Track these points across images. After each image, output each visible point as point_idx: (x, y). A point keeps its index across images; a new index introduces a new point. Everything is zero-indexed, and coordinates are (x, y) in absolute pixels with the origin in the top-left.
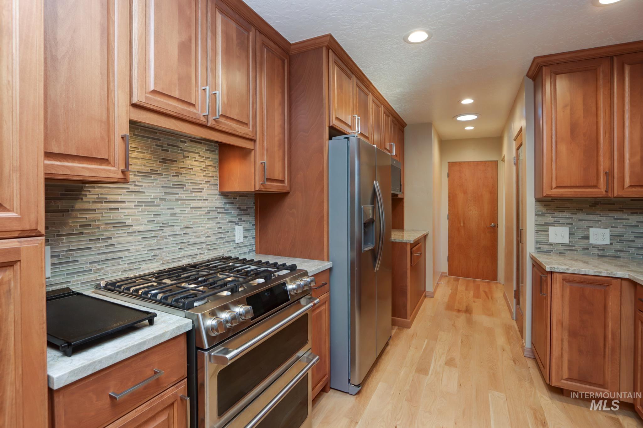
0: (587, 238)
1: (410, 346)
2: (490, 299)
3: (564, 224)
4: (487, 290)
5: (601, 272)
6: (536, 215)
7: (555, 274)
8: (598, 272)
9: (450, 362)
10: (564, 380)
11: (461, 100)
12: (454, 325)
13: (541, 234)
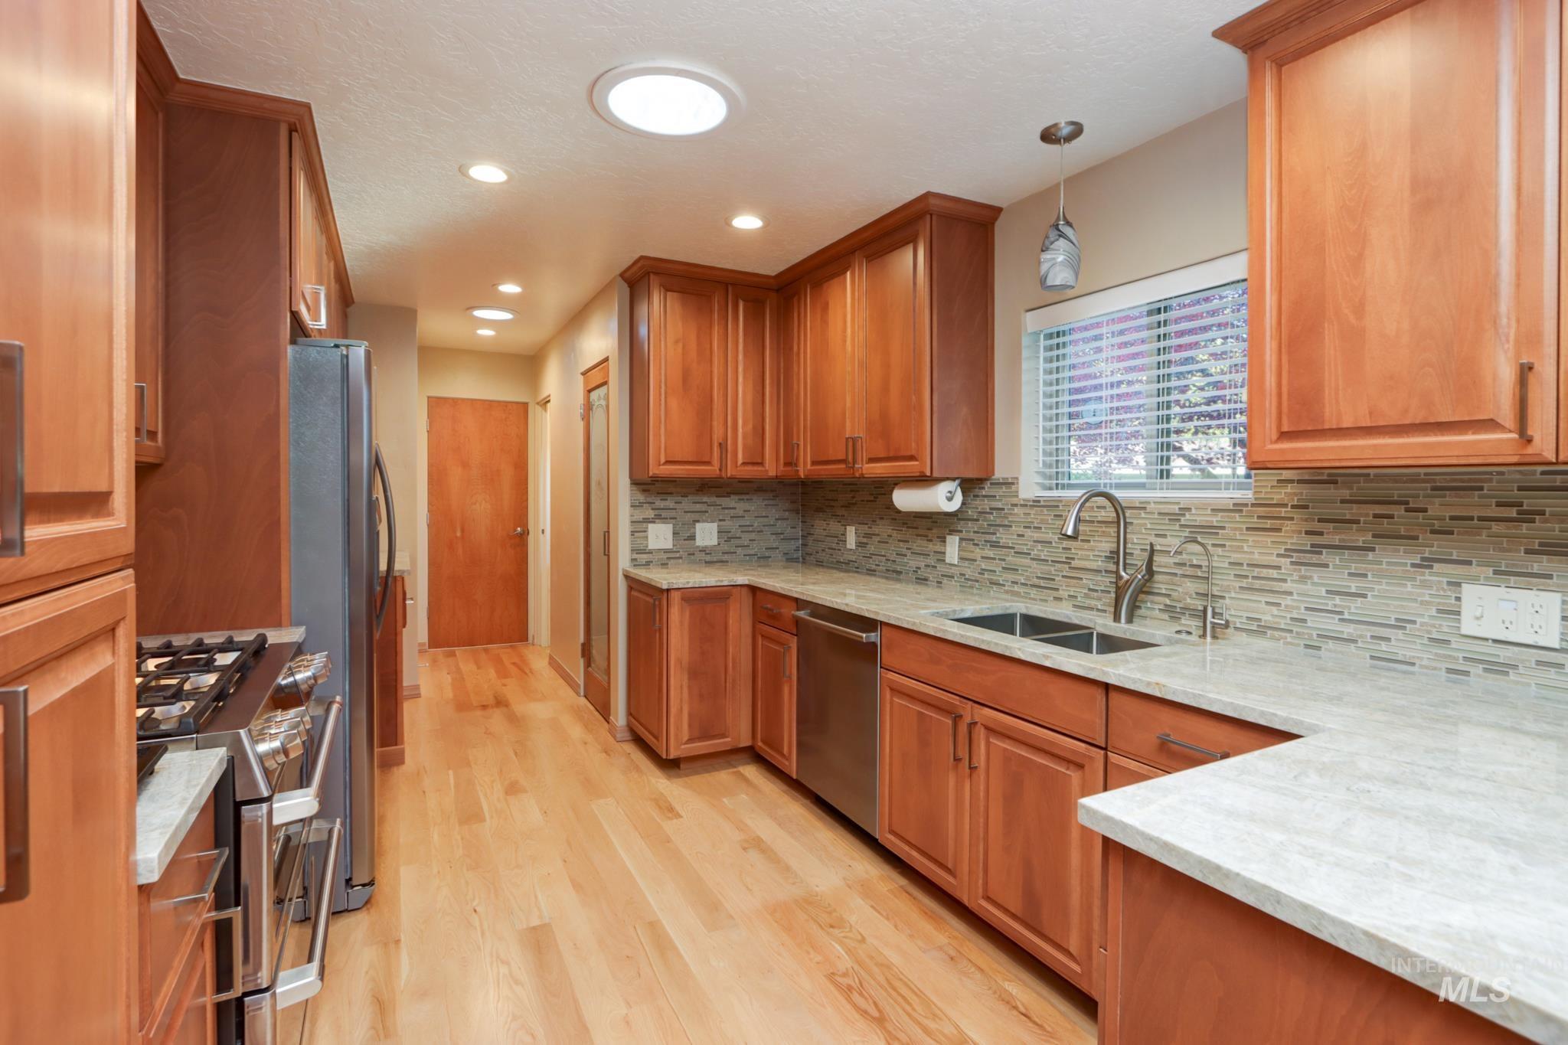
0: (692, 538)
1: (424, 792)
2: (530, 674)
3: (667, 518)
4: (516, 660)
5: (722, 581)
6: (632, 506)
7: (672, 591)
8: (719, 581)
9: (512, 789)
10: (685, 744)
11: (499, 284)
12: (488, 733)
13: (639, 538)
